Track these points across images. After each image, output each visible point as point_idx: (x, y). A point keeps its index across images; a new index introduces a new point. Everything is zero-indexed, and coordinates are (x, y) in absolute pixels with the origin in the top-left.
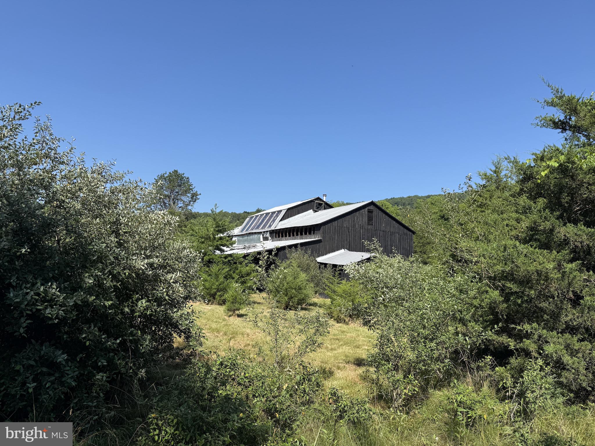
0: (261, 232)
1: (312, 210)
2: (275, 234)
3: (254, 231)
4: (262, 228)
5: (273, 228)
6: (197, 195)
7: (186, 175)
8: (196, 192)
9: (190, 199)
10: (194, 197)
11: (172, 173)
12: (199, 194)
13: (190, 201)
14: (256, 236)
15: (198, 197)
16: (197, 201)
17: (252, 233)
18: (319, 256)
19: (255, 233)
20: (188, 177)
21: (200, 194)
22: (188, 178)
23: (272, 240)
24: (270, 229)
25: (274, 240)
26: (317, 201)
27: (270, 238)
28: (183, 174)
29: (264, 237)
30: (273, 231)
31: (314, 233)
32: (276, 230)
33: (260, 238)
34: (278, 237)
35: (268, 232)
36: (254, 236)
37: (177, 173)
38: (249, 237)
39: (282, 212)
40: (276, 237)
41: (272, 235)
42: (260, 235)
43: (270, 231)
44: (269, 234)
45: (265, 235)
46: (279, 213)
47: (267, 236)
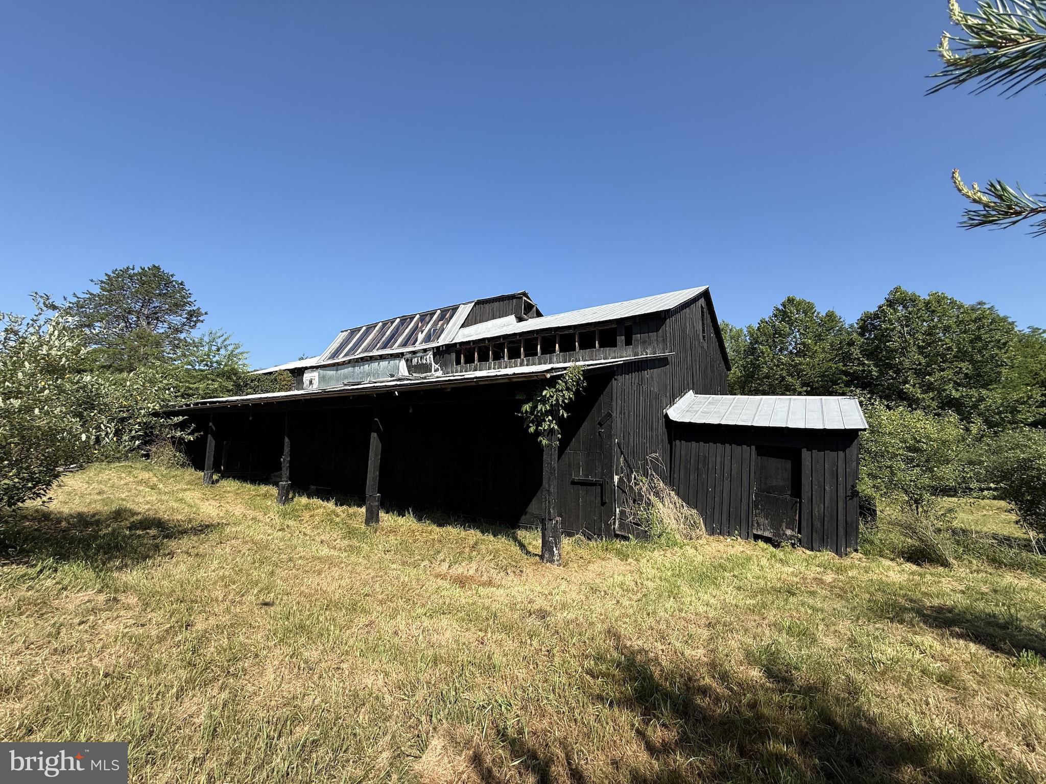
0: (402, 354)
1: (513, 316)
2: (453, 356)
3: (375, 353)
4: (404, 344)
5: (443, 340)
6: (200, 314)
7: (178, 278)
8: (199, 309)
9: (185, 320)
10: (194, 317)
11: (146, 269)
12: (203, 312)
13: (184, 324)
14: (384, 364)
15: (201, 318)
16: (199, 325)
17: (372, 359)
19: (382, 357)
20: (182, 282)
21: (206, 313)
22: (182, 284)
23: (442, 370)
24: (435, 345)
25: (450, 370)
26: (526, 299)
27: (437, 366)
28: (172, 276)
29: (413, 364)
30: (450, 348)
31: (628, 342)
32: (462, 343)
33: (398, 370)
34: (466, 363)
35: (427, 352)
36: (375, 365)
37: (159, 272)
38: (357, 368)
39: (460, 310)
40: (458, 363)
41: (443, 357)
42: (397, 361)
43: (438, 348)
44: (432, 356)
45: (415, 361)
46: (448, 313)
47: (425, 361)
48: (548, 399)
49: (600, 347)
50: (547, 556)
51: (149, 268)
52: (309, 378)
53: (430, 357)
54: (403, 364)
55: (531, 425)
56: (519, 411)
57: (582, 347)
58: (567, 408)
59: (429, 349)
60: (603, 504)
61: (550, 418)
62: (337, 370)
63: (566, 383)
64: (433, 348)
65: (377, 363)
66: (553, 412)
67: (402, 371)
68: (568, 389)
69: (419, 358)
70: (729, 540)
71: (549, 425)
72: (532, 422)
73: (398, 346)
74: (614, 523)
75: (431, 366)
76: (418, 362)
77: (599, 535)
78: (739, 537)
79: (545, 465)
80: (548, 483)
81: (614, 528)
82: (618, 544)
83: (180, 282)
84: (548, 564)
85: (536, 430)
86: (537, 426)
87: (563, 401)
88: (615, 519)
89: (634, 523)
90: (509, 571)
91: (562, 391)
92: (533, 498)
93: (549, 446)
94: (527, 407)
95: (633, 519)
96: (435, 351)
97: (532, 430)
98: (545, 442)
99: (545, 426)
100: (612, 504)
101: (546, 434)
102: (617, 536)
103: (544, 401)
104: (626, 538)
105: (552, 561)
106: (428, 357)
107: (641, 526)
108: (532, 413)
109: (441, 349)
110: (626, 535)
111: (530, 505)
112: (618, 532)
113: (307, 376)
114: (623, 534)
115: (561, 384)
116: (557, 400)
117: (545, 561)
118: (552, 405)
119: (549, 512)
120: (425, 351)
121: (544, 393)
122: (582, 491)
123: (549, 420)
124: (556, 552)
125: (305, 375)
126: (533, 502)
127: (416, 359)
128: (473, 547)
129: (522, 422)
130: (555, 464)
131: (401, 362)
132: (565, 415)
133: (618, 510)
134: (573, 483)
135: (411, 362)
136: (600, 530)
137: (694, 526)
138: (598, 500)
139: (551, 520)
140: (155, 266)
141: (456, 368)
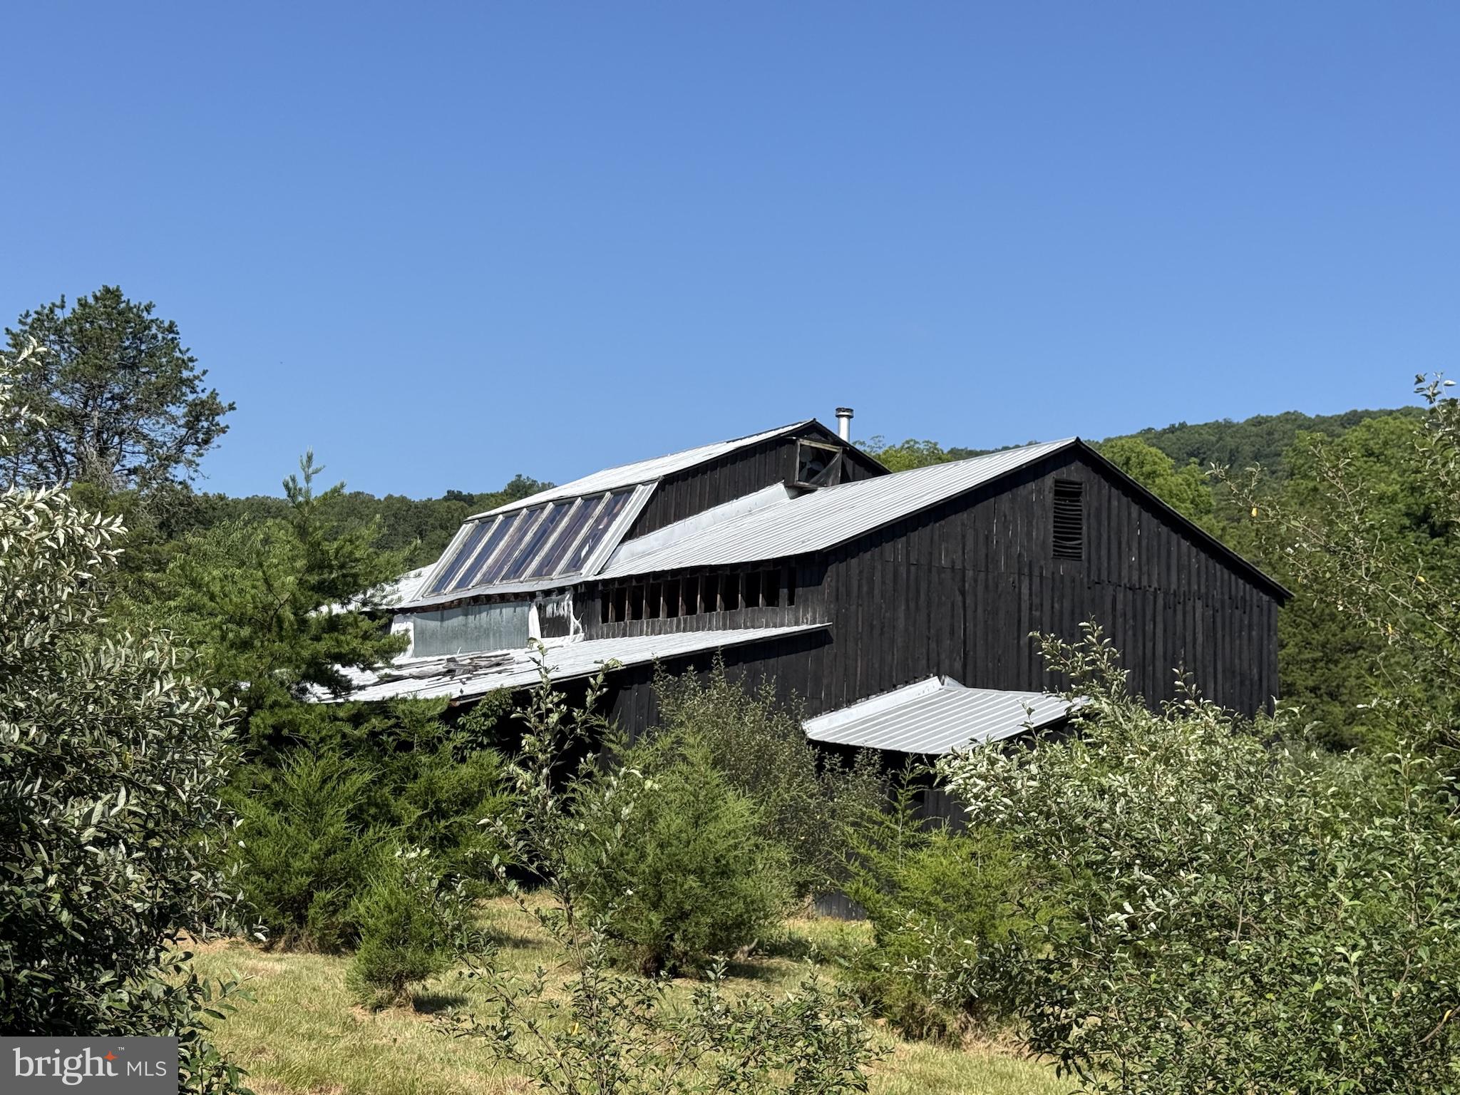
0: (532, 595)
1: (780, 487)
2: (598, 604)
3: (498, 588)
4: (538, 574)
5: (588, 573)
6: (215, 411)
8: (214, 395)
9: (183, 431)
10: (203, 422)
11: (91, 301)
12: (225, 404)
13: (182, 442)
14: (507, 611)
15: (221, 420)
16: (216, 440)
17: (489, 600)
18: (814, 713)
19: (503, 599)
20: (172, 324)
21: (232, 407)
22: (171, 328)
23: (583, 631)
24: (576, 580)
25: (594, 631)
27: (577, 623)
28: (148, 309)
29: (548, 616)
30: (595, 588)
31: (791, 600)
33: (529, 624)
34: (614, 621)
35: (567, 594)
37: (119, 303)
38: (471, 618)
39: (634, 497)
40: (605, 618)
41: (584, 606)
42: (526, 608)
43: (580, 586)
44: (571, 603)
45: (550, 608)
46: (622, 501)
47: (562, 612)
49: (765, 604)
51: (96, 298)
52: (401, 632)
53: (568, 605)
54: (533, 614)
57: (747, 603)
59: (569, 588)
62: (442, 620)
64: (575, 587)
65: (498, 611)
67: (534, 629)
69: (555, 604)
73: (530, 578)
75: (570, 623)
76: (553, 612)
83: (166, 324)
96: (577, 592)
106: (566, 603)
109: (583, 590)
113: (397, 629)
120: (564, 590)
125: (395, 626)
131: (532, 609)
135: (545, 610)
140: (107, 290)
141: (602, 628)
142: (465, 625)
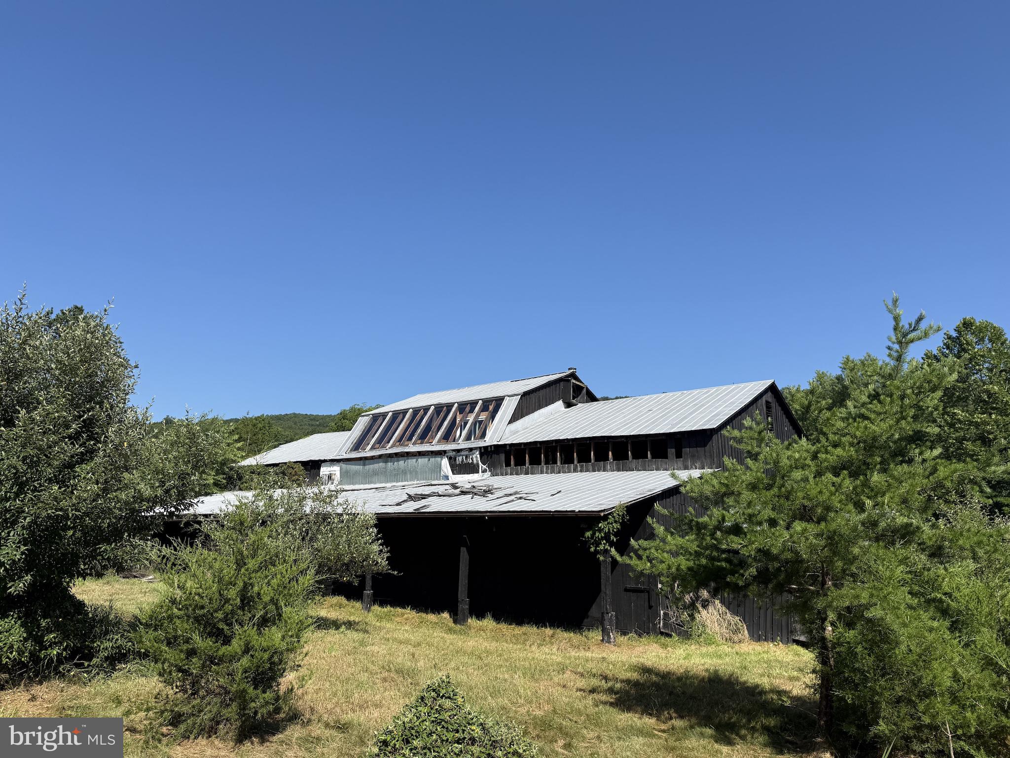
0: (445, 452)
1: (561, 402)
2: (502, 457)
4: (444, 442)
5: (491, 440)
23: (490, 471)
25: (499, 471)
26: (574, 381)
27: (485, 467)
29: (458, 463)
30: (498, 449)
31: (679, 455)
32: (512, 445)
33: (440, 468)
34: (516, 465)
35: (474, 451)
36: (412, 462)
38: (389, 464)
39: (505, 403)
40: (508, 464)
41: (491, 457)
42: (439, 459)
43: (486, 448)
44: (478, 456)
45: (459, 460)
46: (493, 405)
47: (471, 461)
48: (603, 529)
49: (653, 458)
50: (606, 638)
52: (328, 473)
53: (476, 457)
54: (445, 462)
55: (591, 546)
56: (583, 536)
57: (635, 457)
58: (616, 535)
59: (476, 448)
60: (650, 607)
61: (604, 541)
62: (365, 465)
63: (614, 517)
64: (480, 448)
65: (415, 460)
66: (607, 537)
67: (446, 470)
68: (616, 522)
69: (464, 457)
70: (772, 645)
71: (604, 547)
72: (593, 544)
73: (438, 442)
74: (660, 623)
75: (479, 467)
76: (463, 461)
77: (648, 633)
78: (780, 643)
79: (602, 575)
80: (605, 586)
81: (660, 627)
82: (663, 639)
84: (607, 644)
85: (595, 550)
86: (596, 547)
87: (613, 530)
88: (660, 619)
89: (676, 624)
90: (581, 648)
91: (612, 524)
92: (594, 603)
93: (604, 561)
94: (588, 534)
95: (676, 620)
96: (483, 451)
97: (592, 549)
98: (601, 558)
99: (601, 547)
100: (657, 607)
101: (602, 552)
102: (662, 633)
103: (600, 530)
104: (670, 636)
105: (609, 642)
106: (474, 456)
107: (682, 627)
108: (592, 538)
109: (489, 449)
110: (670, 633)
111: (591, 610)
112: (662, 630)
113: (324, 470)
114: (667, 631)
115: (611, 519)
116: (609, 529)
117: (605, 642)
118: (605, 533)
119: (606, 608)
120: (471, 449)
121: (600, 525)
122: (633, 596)
123: (604, 544)
124: (612, 636)
125: (322, 469)
126: (594, 606)
127: (460, 458)
128: (552, 636)
129: (586, 544)
130: (609, 573)
131: (444, 460)
132: (615, 540)
133: (662, 612)
134: (626, 590)
135: (455, 460)
136: (649, 628)
137: (737, 631)
138: (647, 604)
139: (607, 613)
140: (76, 307)
141: (506, 470)
142: (385, 468)
